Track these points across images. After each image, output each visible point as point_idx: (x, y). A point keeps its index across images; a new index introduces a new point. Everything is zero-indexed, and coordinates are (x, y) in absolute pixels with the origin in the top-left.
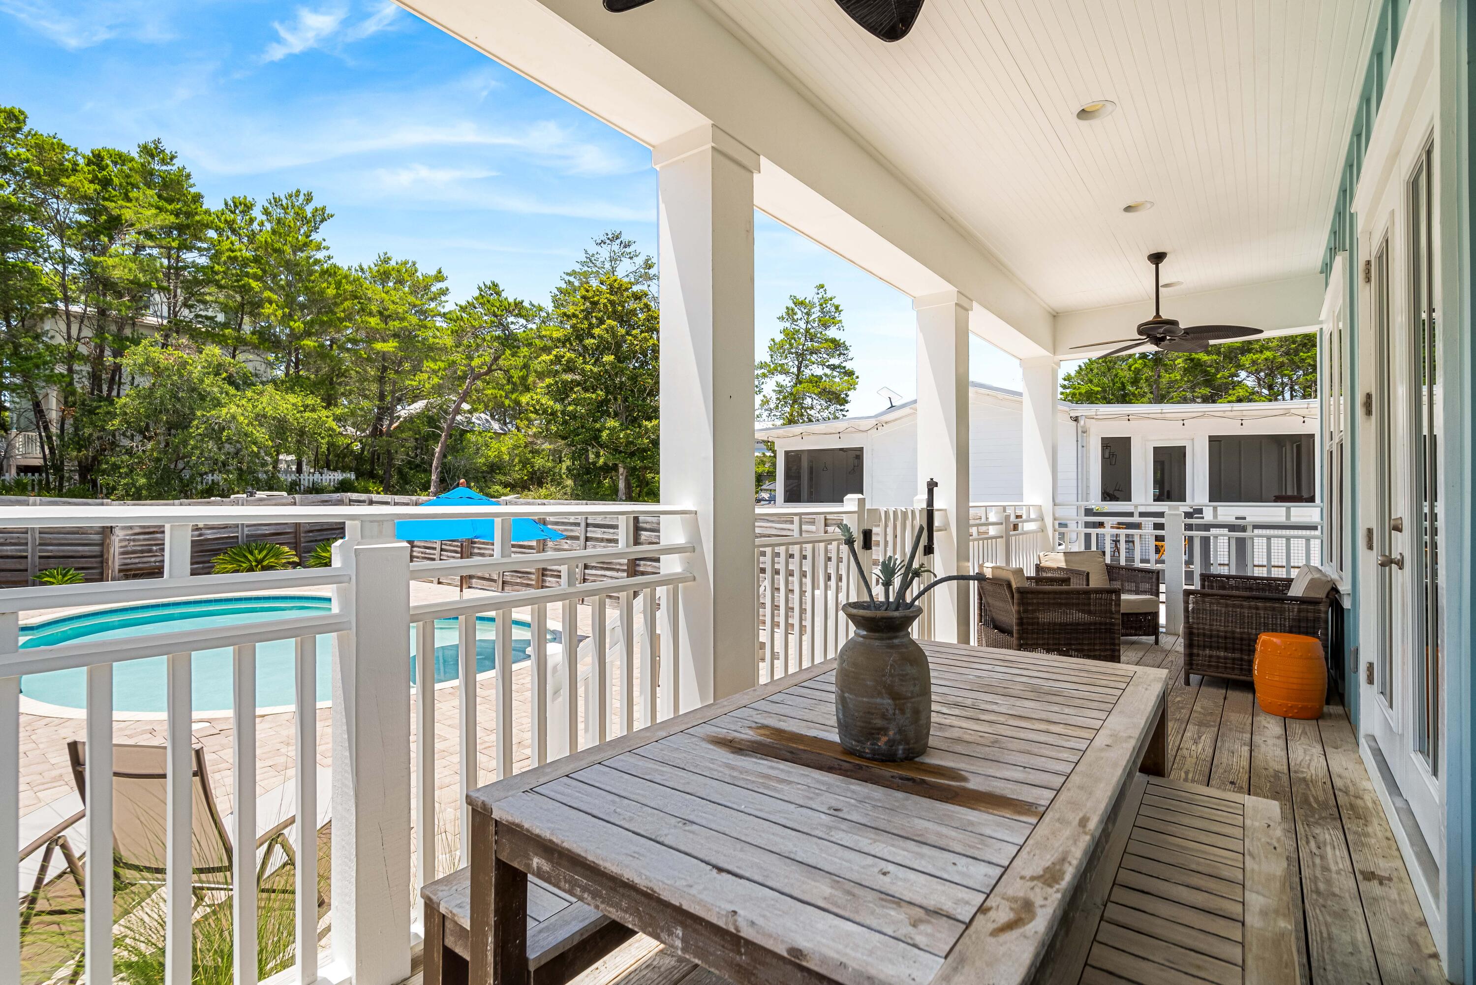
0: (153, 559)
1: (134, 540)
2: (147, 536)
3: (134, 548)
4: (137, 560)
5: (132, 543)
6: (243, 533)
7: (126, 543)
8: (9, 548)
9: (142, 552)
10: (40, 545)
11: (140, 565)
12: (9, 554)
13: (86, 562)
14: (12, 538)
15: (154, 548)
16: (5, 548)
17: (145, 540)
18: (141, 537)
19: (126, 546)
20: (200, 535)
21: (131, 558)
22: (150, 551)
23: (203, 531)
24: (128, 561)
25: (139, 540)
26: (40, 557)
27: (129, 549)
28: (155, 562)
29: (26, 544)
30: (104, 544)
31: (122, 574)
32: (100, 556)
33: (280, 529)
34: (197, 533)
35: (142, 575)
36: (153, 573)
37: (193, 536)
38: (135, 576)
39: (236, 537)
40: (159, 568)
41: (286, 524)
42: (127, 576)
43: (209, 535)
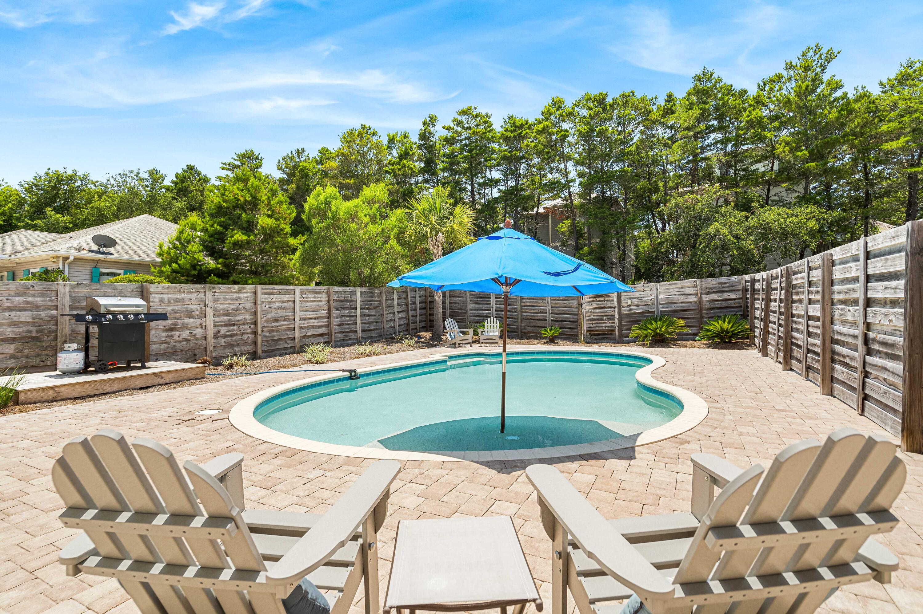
0: (604, 325)
1: (593, 312)
2: (600, 310)
3: (594, 317)
4: (595, 325)
5: (593, 314)
6: (658, 309)
7: (589, 314)
8: (540, 315)
9: (598, 320)
10: (552, 313)
11: (597, 329)
12: (540, 318)
13: (571, 325)
14: (541, 310)
15: (605, 318)
16: (538, 315)
17: (599, 312)
18: (597, 310)
19: (590, 316)
20: (630, 310)
23: (633, 307)
24: (591, 325)
25: (596, 312)
26: (552, 320)
27: (591, 318)
28: (605, 327)
29: (546, 313)
30: (578, 314)
31: (588, 333)
32: (577, 321)
33: (686, 307)
34: (628, 308)
35: (598, 335)
36: (605, 334)
37: (625, 310)
38: (595, 335)
39: (653, 312)
40: (608, 331)
41: (691, 302)
42: (591, 335)
43: (636, 310)
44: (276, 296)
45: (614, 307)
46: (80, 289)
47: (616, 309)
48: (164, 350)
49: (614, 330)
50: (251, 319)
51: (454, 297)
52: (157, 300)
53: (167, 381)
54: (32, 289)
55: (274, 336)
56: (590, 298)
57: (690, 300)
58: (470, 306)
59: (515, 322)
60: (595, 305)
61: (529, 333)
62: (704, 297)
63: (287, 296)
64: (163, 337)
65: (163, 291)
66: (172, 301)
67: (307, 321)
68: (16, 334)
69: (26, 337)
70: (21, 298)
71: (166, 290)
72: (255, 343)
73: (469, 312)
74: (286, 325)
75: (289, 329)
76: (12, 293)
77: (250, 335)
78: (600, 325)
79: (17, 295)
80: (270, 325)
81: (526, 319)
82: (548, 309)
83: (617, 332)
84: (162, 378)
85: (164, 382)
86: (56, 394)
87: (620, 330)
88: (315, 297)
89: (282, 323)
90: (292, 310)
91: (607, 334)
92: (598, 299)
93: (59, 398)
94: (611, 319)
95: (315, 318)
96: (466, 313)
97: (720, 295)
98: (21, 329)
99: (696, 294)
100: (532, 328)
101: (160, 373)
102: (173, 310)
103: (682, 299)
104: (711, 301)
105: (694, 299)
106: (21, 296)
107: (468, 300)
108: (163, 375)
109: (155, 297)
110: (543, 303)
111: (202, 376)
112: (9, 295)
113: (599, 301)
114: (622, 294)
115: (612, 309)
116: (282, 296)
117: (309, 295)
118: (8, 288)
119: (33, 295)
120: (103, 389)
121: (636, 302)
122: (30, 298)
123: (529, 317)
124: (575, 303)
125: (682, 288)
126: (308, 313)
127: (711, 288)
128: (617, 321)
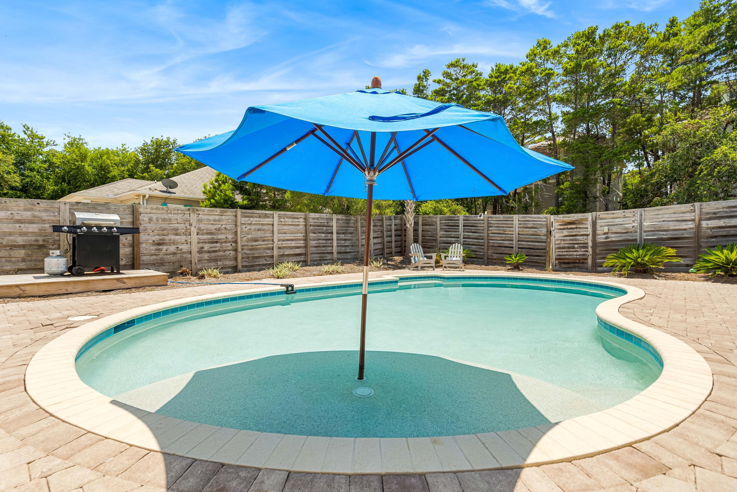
0: (575, 253)
1: (564, 240)
2: (571, 238)
3: (564, 245)
4: (566, 253)
5: (563, 242)
6: (641, 237)
7: (559, 242)
8: (507, 242)
9: (569, 248)
10: (518, 241)
11: (567, 257)
12: (507, 245)
13: (539, 252)
14: (508, 237)
15: (576, 246)
16: (505, 242)
17: (570, 240)
18: (568, 238)
19: (559, 244)
20: (607, 238)
21: (562, 252)
22: (573, 248)
23: (610, 235)
24: (561, 253)
25: (567, 240)
26: (519, 248)
27: (561, 245)
28: (577, 255)
29: (513, 240)
30: (547, 242)
31: (557, 261)
32: (545, 249)
33: (678, 234)
34: (605, 236)
35: (569, 263)
36: (576, 263)
37: (601, 238)
38: (564, 263)
39: (636, 240)
40: (579, 259)
41: (685, 229)
42: (560, 263)
43: (613, 237)
44: (255, 219)
45: (587, 235)
46: (79, 208)
47: (590, 237)
48: (153, 260)
49: (586, 259)
50: (233, 238)
51: (426, 225)
52: (146, 219)
53: (129, 285)
54: (37, 205)
55: (253, 254)
56: (560, 225)
57: (685, 227)
58: (440, 233)
59: (481, 249)
60: (565, 233)
61: (495, 259)
62: (704, 224)
63: (266, 220)
64: (152, 250)
65: (151, 212)
66: (160, 220)
67: (285, 242)
68: (26, 242)
69: (34, 245)
70: (29, 213)
71: (155, 211)
72: (236, 259)
73: (439, 239)
74: (265, 244)
75: (269, 249)
76: (22, 208)
77: (231, 252)
78: (571, 253)
79: (26, 210)
80: (250, 244)
81: (492, 246)
82: (515, 237)
83: (590, 261)
84: (125, 283)
85: (127, 287)
86: (21, 292)
87: (594, 259)
88: (292, 222)
89: (261, 243)
90: (272, 232)
91: (578, 263)
92: (569, 226)
93: (25, 295)
94: (584, 247)
95: (292, 240)
96: (435, 240)
97: (726, 220)
98: (30, 238)
99: (694, 220)
100: (498, 255)
101: (122, 278)
102: (161, 227)
103: (672, 225)
104: (713, 228)
105: (691, 225)
106: (29, 211)
107: (439, 228)
108: (125, 281)
109: (144, 216)
110: (510, 231)
111: (165, 283)
112: (19, 210)
113: (570, 229)
114: (598, 221)
115: (585, 237)
116: (261, 219)
117: (287, 220)
118: (18, 205)
119: (39, 211)
120: (66, 290)
121: (614, 229)
122: (37, 213)
123: (496, 245)
124: (544, 231)
125: (674, 213)
126: (286, 235)
127: (715, 213)
128: (590, 249)
